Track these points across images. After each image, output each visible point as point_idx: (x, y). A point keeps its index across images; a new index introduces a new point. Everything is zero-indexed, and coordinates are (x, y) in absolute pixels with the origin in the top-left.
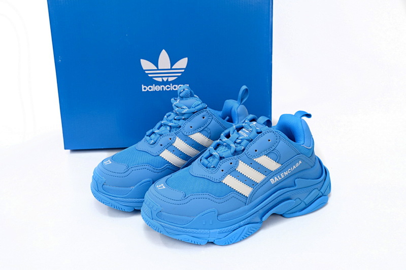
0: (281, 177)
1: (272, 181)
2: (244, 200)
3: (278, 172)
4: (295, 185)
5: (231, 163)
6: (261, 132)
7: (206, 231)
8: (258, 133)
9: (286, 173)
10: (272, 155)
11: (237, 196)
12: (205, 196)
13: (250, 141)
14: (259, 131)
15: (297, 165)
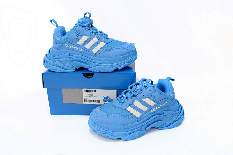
0: (156, 109)
1: (152, 111)
2: (137, 119)
3: (154, 106)
4: (164, 113)
5: (131, 101)
6: (147, 87)
7: (117, 133)
8: (145, 87)
9: (159, 107)
10: (151, 98)
11: (133, 117)
12: (117, 116)
13: (141, 90)
14: (146, 86)
15: (165, 104)
